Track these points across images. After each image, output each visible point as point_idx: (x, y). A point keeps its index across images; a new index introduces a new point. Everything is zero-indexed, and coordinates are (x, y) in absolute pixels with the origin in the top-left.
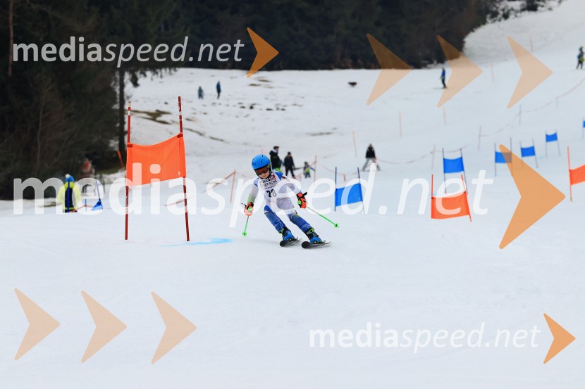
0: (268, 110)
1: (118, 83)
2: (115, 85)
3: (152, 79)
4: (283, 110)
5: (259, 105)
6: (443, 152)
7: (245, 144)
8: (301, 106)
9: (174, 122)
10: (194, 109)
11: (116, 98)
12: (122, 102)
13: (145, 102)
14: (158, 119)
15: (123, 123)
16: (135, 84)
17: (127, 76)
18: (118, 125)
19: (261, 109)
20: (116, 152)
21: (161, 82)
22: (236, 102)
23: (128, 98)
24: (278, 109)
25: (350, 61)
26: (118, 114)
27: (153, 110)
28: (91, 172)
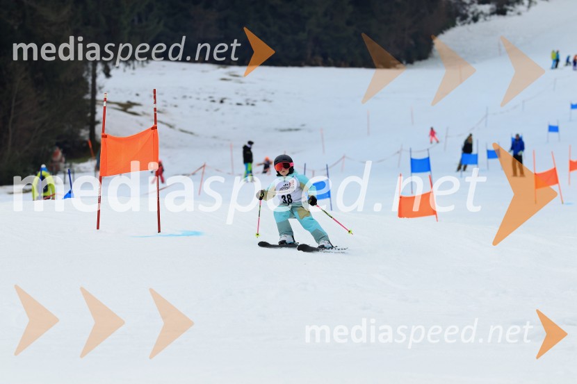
0: (239, 104)
1: (90, 74)
2: (88, 75)
3: (125, 71)
4: (253, 105)
5: (229, 99)
6: (411, 151)
7: (215, 137)
8: (270, 101)
9: (144, 113)
10: (165, 101)
11: (87, 88)
12: (94, 93)
13: (117, 93)
14: (130, 110)
15: (94, 113)
16: (108, 75)
17: (100, 68)
18: (89, 115)
19: (231, 104)
20: (86, 142)
21: (133, 74)
22: (206, 96)
23: (100, 88)
24: (248, 104)
25: (320, 59)
26: (89, 104)
27: (124, 101)
28: (61, 161)
